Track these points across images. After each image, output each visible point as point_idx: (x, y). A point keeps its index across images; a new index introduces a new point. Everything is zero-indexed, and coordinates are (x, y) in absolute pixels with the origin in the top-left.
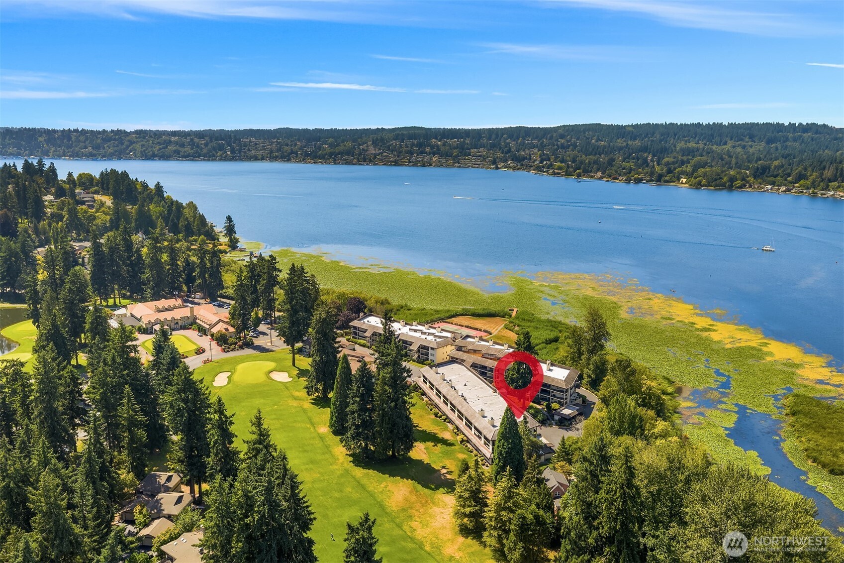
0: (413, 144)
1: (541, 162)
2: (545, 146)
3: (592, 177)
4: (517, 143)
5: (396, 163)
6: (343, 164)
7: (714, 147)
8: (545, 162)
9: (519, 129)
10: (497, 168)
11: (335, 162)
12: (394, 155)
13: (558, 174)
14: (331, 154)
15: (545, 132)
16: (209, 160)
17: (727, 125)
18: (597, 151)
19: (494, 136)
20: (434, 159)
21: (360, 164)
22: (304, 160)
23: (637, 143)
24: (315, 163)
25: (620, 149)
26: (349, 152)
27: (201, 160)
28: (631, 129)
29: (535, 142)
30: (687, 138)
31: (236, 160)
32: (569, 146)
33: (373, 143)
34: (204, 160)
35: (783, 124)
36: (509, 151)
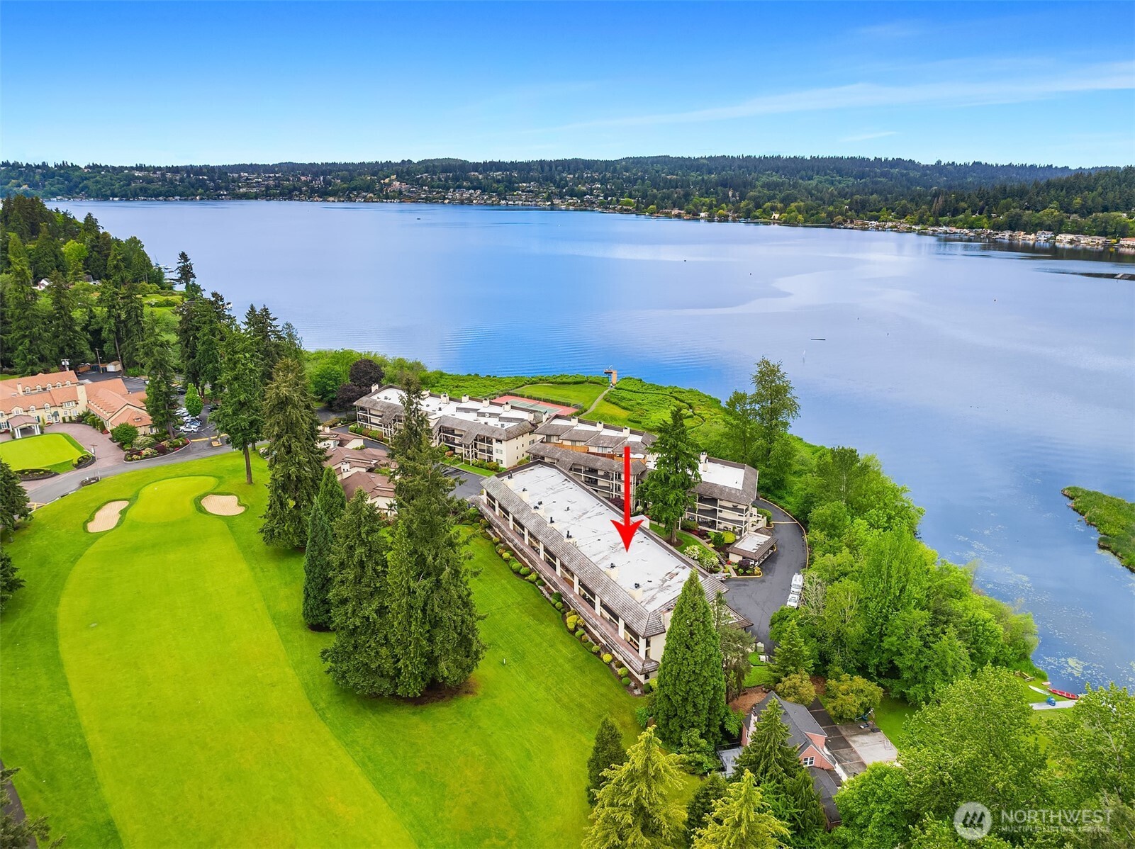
0: (448, 178)
1: (606, 198)
2: (609, 179)
3: (667, 214)
4: (574, 177)
5: (427, 200)
7: (801, 181)
8: (609, 198)
9: (576, 161)
12: (425, 191)
13: (628, 210)
14: (344, 191)
18: (669, 185)
20: (475, 196)
23: (714, 178)
25: (696, 183)
26: (368, 188)
29: (596, 175)
30: (768, 172)
32: (637, 179)
33: (397, 177)
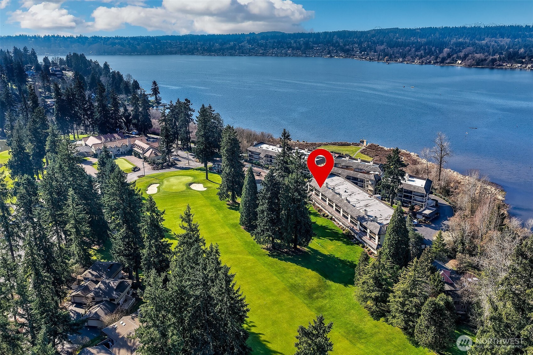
0: (274, 42)
1: (361, 53)
2: (363, 42)
3: (396, 61)
4: (343, 41)
5: (263, 55)
6: (228, 55)
7: (477, 42)
8: (363, 53)
9: (344, 32)
10: (331, 57)
11: (223, 55)
12: (262, 49)
13: (373, 59)
14: (220, 50)
15: (362, 33)
16: (140, 55)
17: (483, 27)
18: (397, 45)
19: (328, 36)
20: (289, 52)
21: (240, 56)
22: (202, 53)
23: (424, 40)
24: (210, 55)
25: (413, 43)
26: (232, 48)
27: (136, 55)
28: (419, 31)
29: (355, 40)
30: (457, 36)
31: (158, 54)
33: (247, 42)
34: (137, 55)
35: (522, 26)
36: (339, 45)
